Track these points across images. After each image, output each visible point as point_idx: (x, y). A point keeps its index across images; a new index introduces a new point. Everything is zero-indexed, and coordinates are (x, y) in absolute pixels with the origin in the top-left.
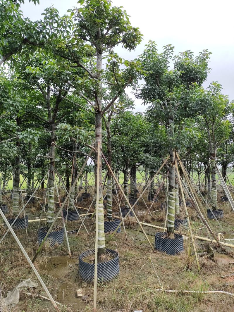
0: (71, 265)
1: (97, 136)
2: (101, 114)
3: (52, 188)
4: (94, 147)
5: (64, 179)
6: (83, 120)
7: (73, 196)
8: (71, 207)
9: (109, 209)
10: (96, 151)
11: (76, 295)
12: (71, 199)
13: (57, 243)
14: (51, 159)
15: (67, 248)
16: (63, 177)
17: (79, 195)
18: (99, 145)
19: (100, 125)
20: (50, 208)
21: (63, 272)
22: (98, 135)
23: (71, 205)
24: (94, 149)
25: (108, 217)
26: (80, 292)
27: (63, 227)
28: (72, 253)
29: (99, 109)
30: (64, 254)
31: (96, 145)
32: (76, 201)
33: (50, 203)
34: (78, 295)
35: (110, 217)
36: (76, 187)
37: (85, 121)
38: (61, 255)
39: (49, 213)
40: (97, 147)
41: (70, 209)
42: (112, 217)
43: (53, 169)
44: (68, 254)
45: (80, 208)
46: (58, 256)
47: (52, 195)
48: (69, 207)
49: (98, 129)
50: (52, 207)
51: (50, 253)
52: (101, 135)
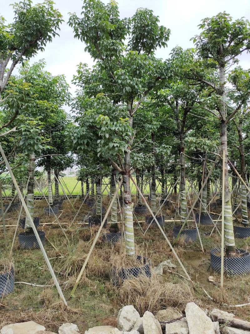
0: (203, 259)
1: (222, 144)
2: (226, 123)
3: (183, 191)
4: (219, 155)
5: (196, 184)
6: (208, 129)
7: (205, 201)
8: (204, 211)
9: (245, 215)
10: (222, 158)
11: (208, 280)
12: (202, 203)
13: (190, 240)
14: (181, 165)
15: (200, 245)
16: (195, 182)
17: (212, 200)
18: (224, 152)
19: (225, 134)
20: (183, 210)
21: (197, 263)
22: (223, 142)
23: (203, 209)
24: (220, 156)
25: (244, 223)
26: (211, 278)
27: (195, 228)
28: (205, 250)
29: (223, 119)
30: (198, 250)
31: (221, 153)
32: (209, 206)
33: (183, 204)
34: (210, 280)
35: (246, 223)
36: (208, 193)
37: (210, 130)
38: (195, 251)
39: (183, 214)
40: (222, 154)
41: (202, 213)
42: (248, 223)
43: (184, 174)
44: (201, 251)
45: (215, 213)
46: (192, 251)
47: (184, 198)
48: (202, 211)
49: (223, 137)
50: (185, 208)
51: (185, 248)
52: (226, 143)
